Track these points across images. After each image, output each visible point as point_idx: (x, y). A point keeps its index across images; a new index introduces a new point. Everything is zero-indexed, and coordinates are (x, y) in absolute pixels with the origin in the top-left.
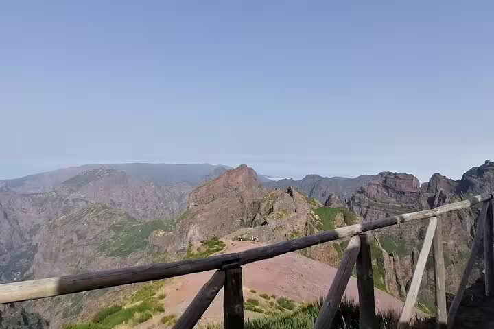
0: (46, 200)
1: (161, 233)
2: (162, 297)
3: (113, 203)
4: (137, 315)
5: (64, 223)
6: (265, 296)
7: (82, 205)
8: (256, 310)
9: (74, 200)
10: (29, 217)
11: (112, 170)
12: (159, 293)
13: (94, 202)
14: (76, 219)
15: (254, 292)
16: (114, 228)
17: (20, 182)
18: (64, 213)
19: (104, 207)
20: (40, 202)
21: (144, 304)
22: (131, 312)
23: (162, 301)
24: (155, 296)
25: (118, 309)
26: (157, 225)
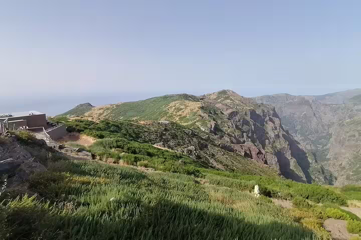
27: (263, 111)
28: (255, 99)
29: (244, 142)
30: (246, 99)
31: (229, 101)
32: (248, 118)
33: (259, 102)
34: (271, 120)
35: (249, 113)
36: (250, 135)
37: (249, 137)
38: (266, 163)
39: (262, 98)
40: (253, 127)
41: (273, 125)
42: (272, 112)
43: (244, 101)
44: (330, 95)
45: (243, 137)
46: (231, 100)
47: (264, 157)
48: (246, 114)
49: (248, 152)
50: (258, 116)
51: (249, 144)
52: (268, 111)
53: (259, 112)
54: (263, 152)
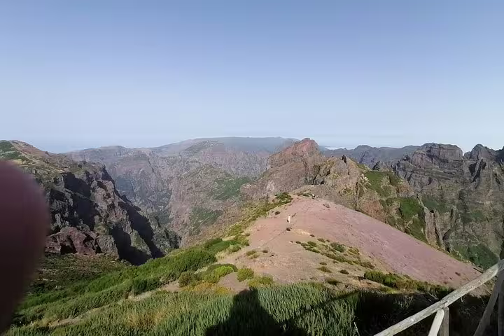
0: (176, 161)
1: (248, 186)
2: (248, 235)
3: (216, 164)
4: (231, 247)
5: (187, 176)
6: (322, 240)
7: (197, 165)
8: (314, 251)
9: (192, 162)
10: (166, 172)
12: (246, 232)
13: (204, 163)
14: (194, 174)
15: (313, 236)
16: (217, 181)
17: (160, 150)
18: (186, 170)
19: (211, 166)
20: (172, 163)
21: (236, 239)
22: (227, 244)
23: (247, 238)
24: (243, 234)
25: (219, 241)
26: (246, 180)
27: (87, 174)
28: (71, 155)
29: (58, 229)
30: (54, 156)
31: (19, 161)
32: (61, 188)
33: (79, 160)
34: (101, 185)
35: (61, 179)
36: (66, 215)
37: (66, 219)
38: (99, 250)
39: (83, 154)
40: (71, 200)
41: (104, 192)
42: (101, 173)
43: (48, 159)
44: (167, 147)
45: (54, 220)
46: (24, 159)
47: (96, 243)
48: (56, 181)
49: (68, 244)
50: (80, 181)
51: (67, 230)
52: (95, 173)
53: (79, 175)
54: (93, 235)
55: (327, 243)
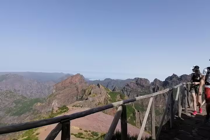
1: (39, 104)
2: (38, 134)
3: (15, 90)
6: (86, 131)
8: (82, 138)
11: (16, 75)
12: (36, 132)
13: (5, 89)
15: (81, 129)
16: (15, 102)
21: (29, 138)
23: (37, 136)
24: (34, 134)
26: (37, 101)
55: (89, 132)
